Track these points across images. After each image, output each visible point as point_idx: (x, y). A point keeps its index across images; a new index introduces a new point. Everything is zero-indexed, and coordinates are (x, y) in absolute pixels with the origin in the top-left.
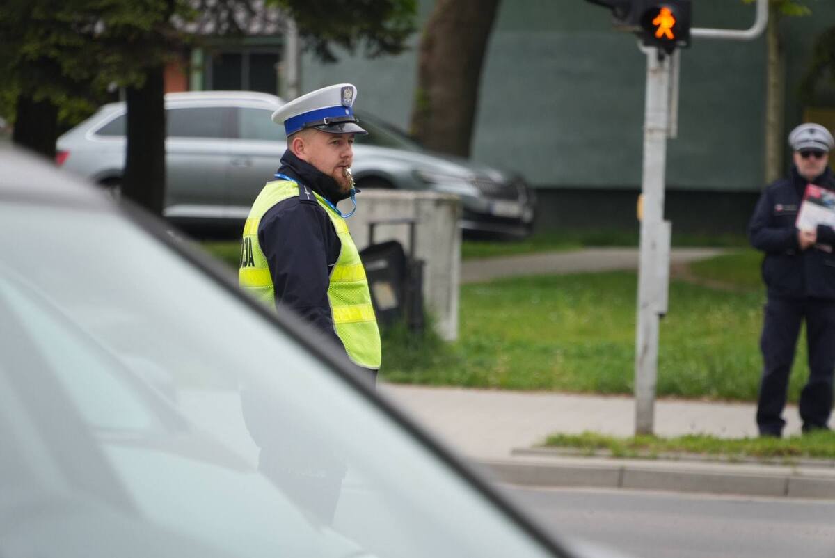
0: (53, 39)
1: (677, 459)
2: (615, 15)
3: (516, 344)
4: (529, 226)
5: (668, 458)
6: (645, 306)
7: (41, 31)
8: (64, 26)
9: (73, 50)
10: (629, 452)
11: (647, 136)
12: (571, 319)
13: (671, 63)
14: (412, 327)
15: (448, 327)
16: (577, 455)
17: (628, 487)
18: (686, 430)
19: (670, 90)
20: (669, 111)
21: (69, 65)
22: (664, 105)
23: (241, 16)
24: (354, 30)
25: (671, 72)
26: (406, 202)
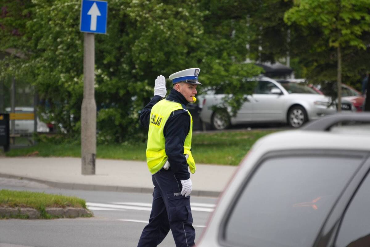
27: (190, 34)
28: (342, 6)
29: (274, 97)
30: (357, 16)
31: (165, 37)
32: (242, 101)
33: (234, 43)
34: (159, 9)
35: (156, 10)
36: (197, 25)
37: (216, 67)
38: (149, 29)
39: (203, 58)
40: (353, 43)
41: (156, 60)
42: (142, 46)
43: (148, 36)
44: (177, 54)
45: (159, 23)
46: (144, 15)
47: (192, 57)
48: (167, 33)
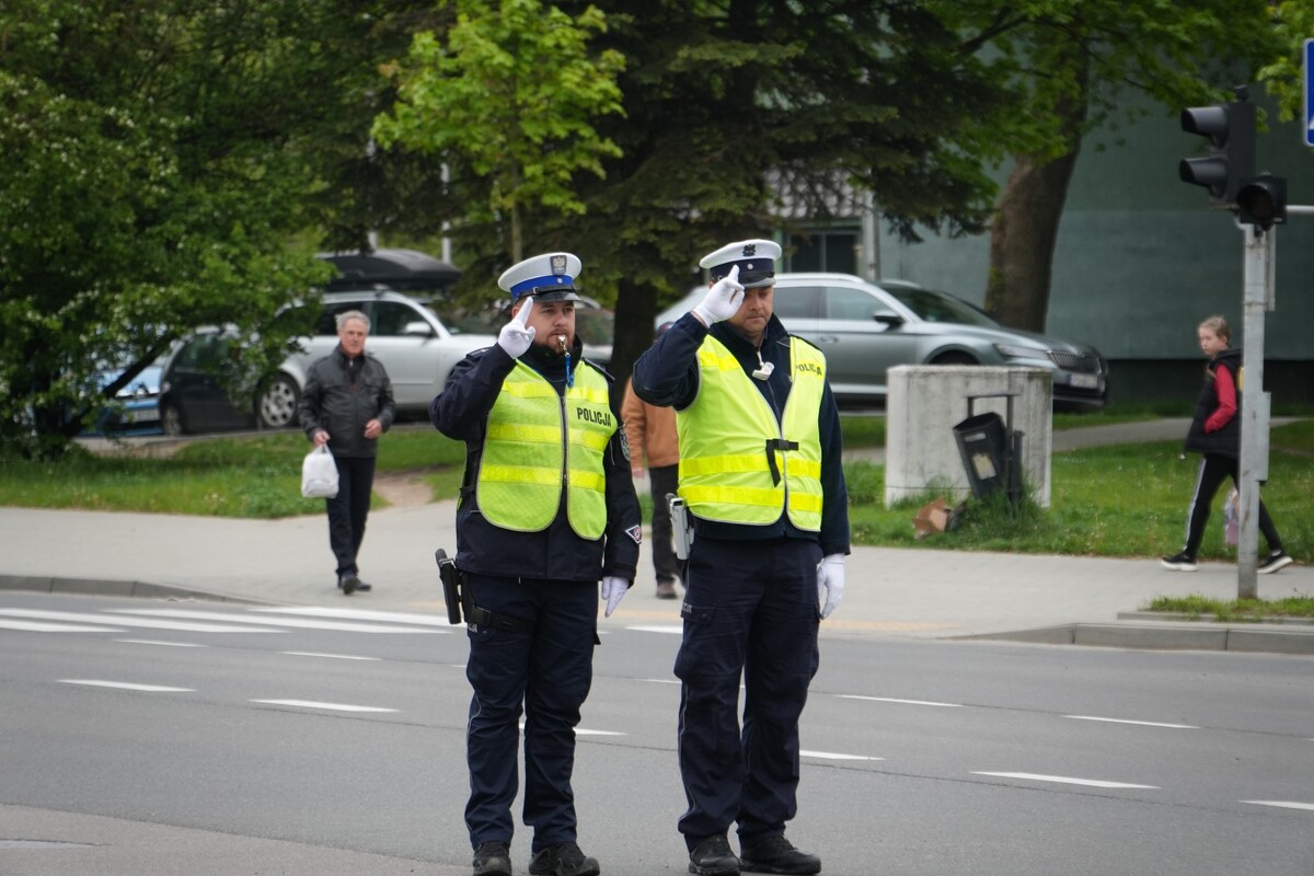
0: (651, 225)
1: (1280, 622)
2: (1212, 193)
3: (1109, 512)
4: (1104, 396)
5: (1272, 621)
6: (1247, 473)
7: (639, 218)
8: (662, 213)
9: (670, 235)
10: (1233, 616)
11: (1246, 309)
12: (1157, 486)
13: (1268, 238)
14: (1010, 496)
15: (1043, 496)
16: (1183, 619)
17: (1233, 649)
18: (1288, 594)
19: (1268, 265)
20: (1267, 286)
21: (667, 249)
22: (1262, 280)
23: (832, 201)
24: (938, 211)
25: (1268, 247)
26: (1001, 375)
27: (141, 174)
28: (519, 102)
29: (416, 342)
30: (561, 131)
31: (74, 182)
32: (283, 351)
33: (261, 199)
34: (55, 110)
35: (47, 113)
36: (160, 154)
37: (212, 262)
38: (31, 162)
39: (177, 239)
40: (548, 200)
41: (55, 243)
42: (14, 205)
43: (29, 180)
44: (111, 229)
45: (55, 145)
46: (14, 125)
47: (151, 236)
48: (78, 173)
